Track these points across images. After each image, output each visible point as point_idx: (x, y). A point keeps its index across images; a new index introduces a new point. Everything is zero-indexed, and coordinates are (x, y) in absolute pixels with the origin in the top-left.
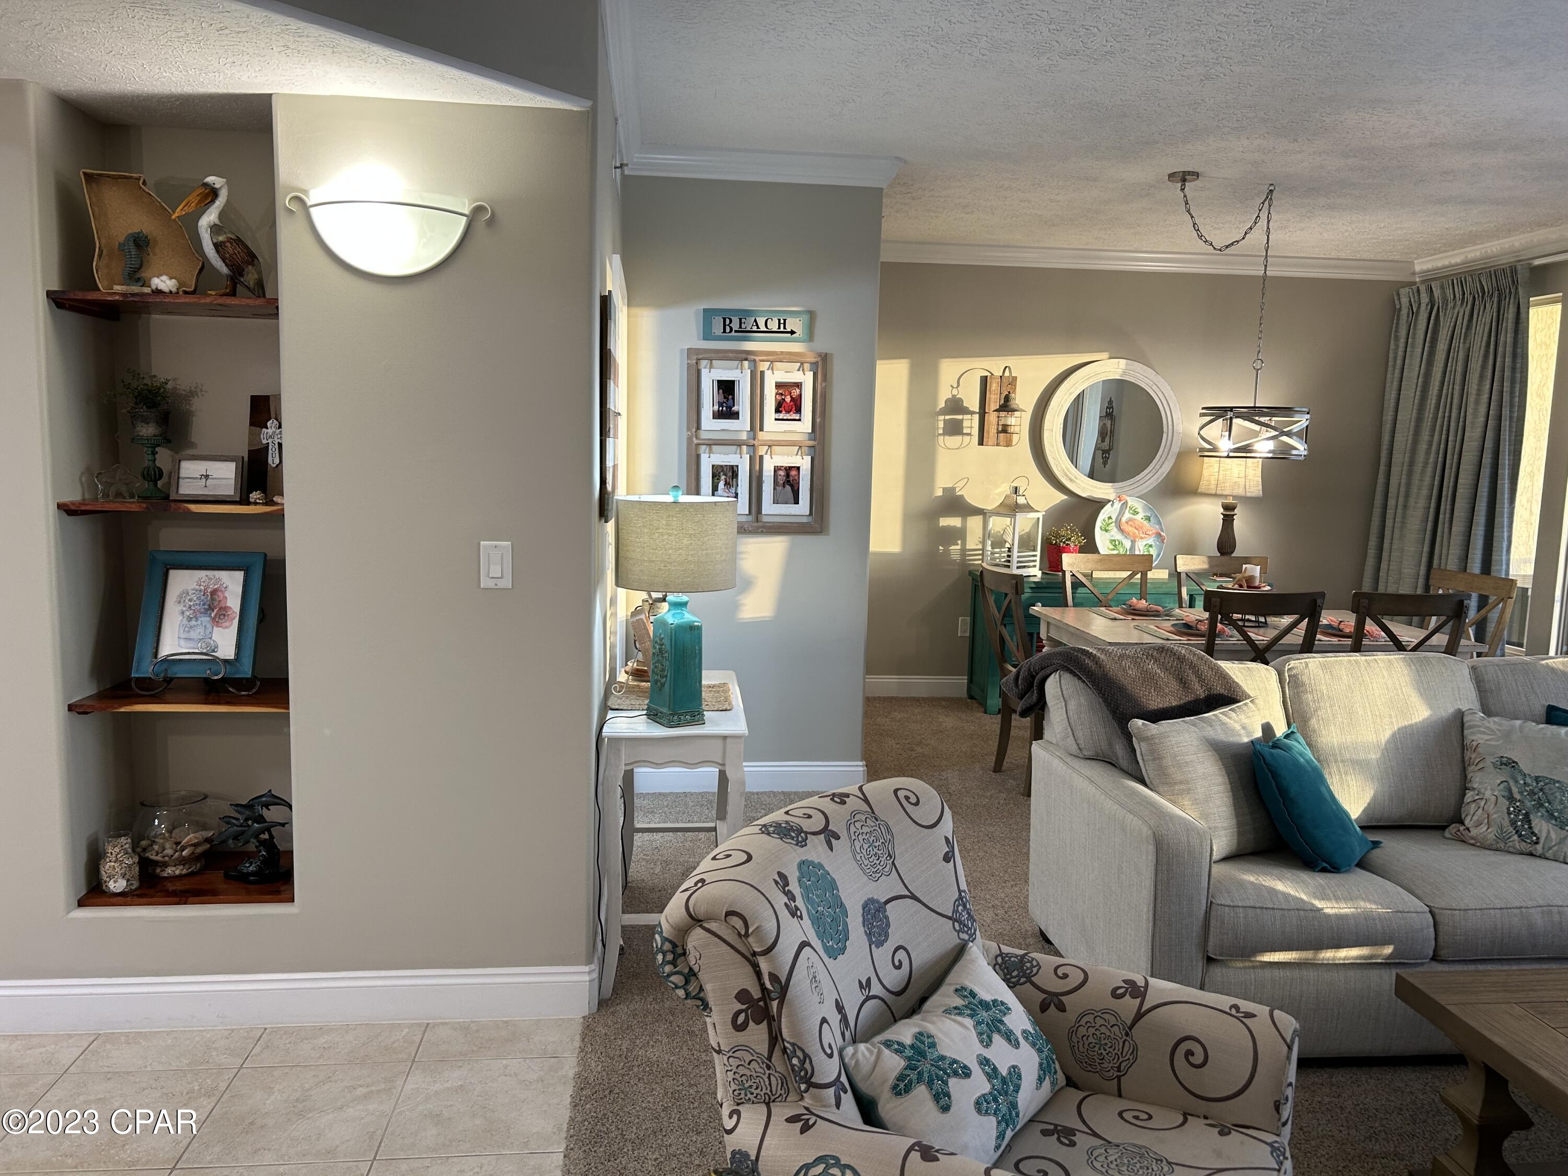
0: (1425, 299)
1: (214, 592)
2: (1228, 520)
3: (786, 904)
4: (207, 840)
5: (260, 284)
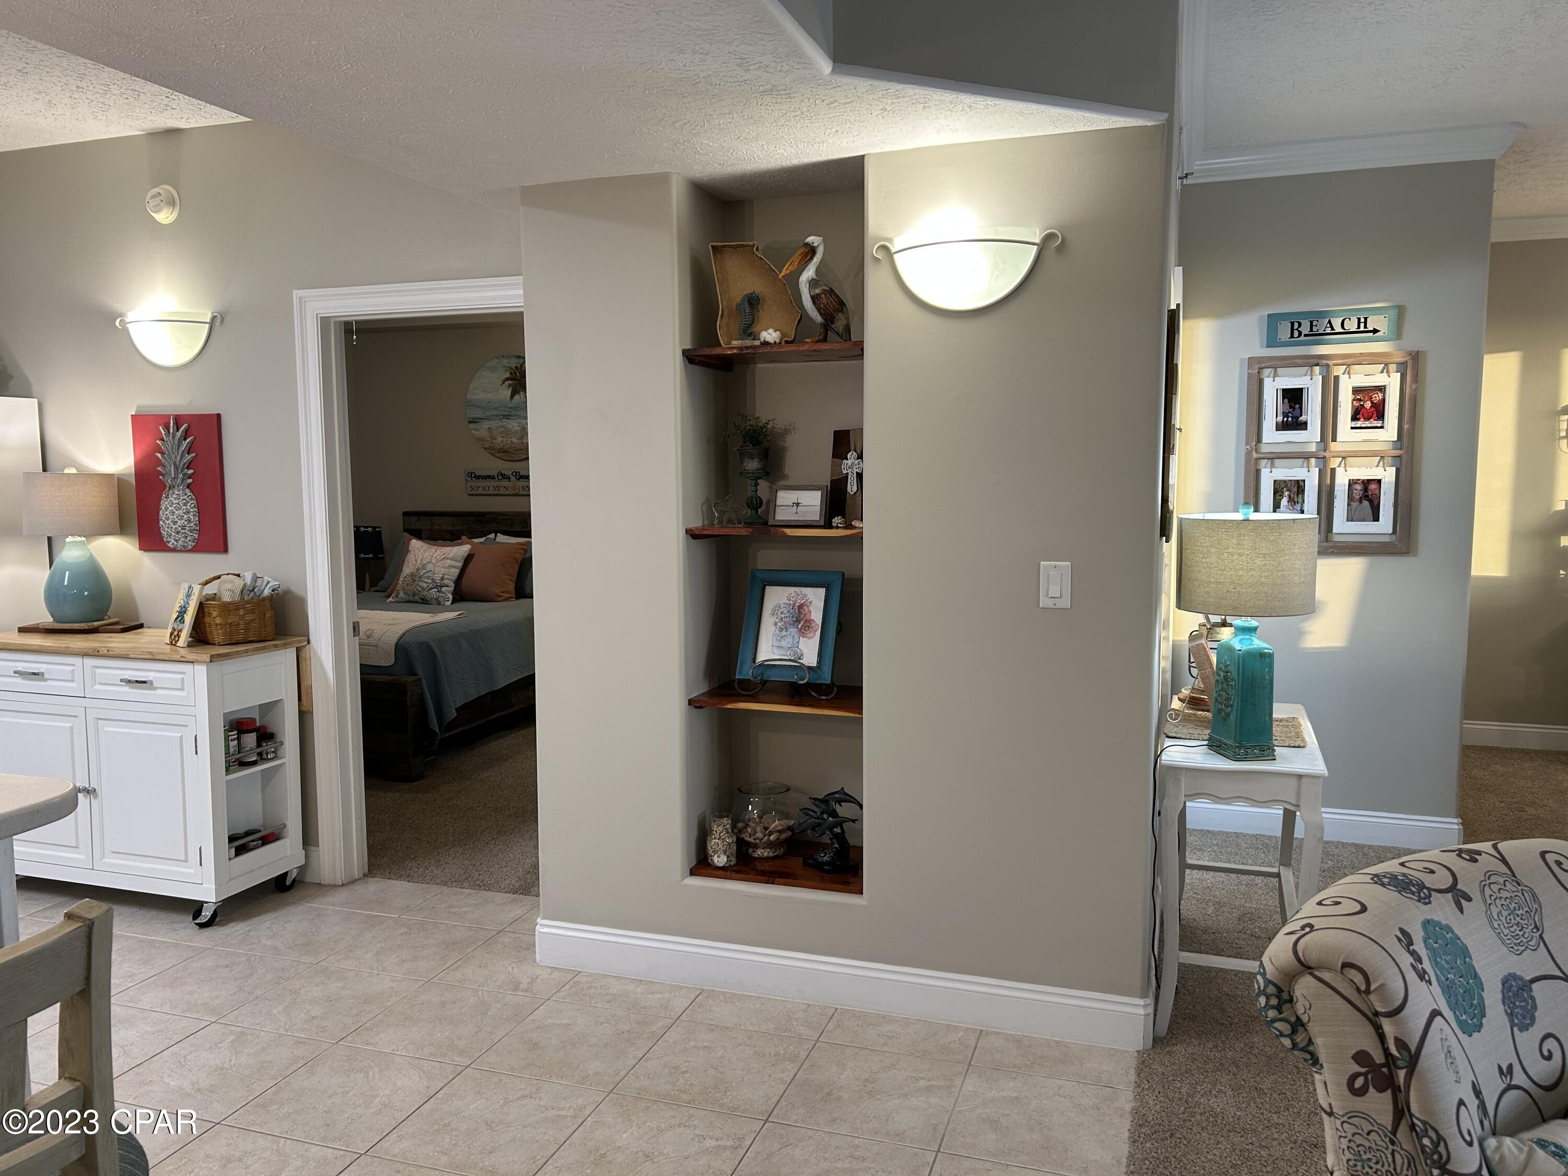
3: (1412, 965)
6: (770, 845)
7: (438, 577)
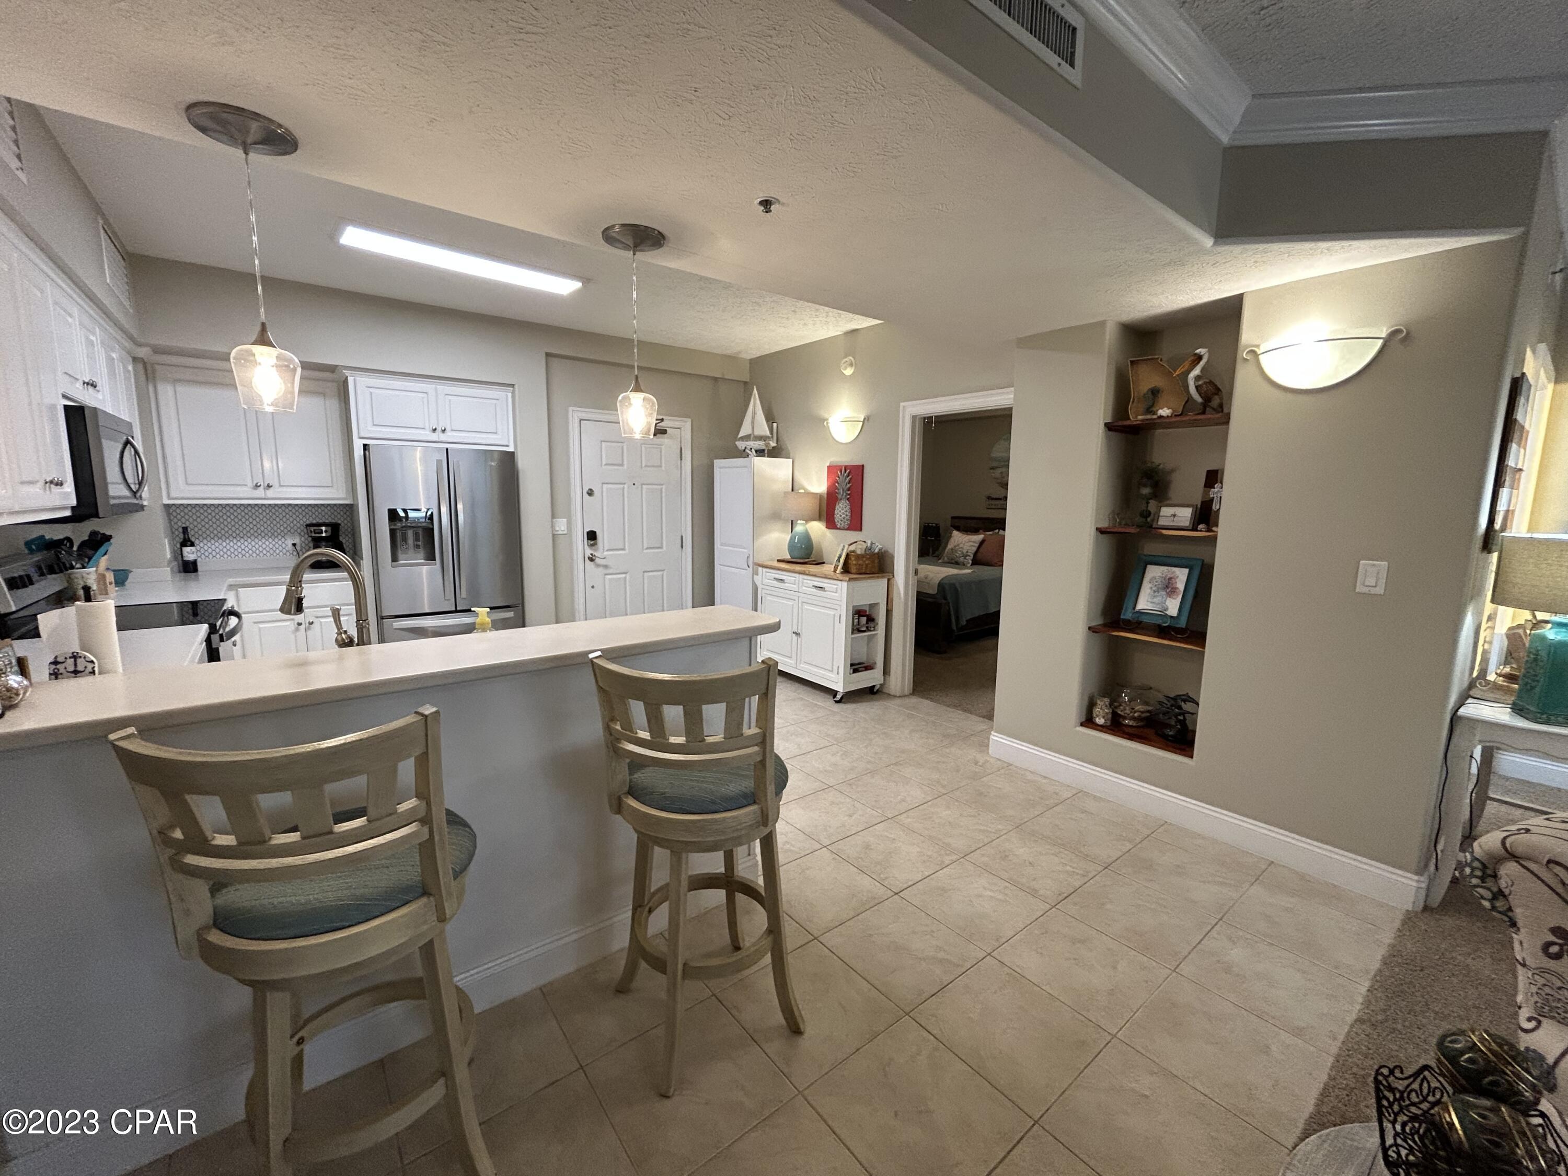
1: (1170, 579)
4: (1148, 711)
5: (1221, 406)
6: (1133, 718)
7: (965, 551)
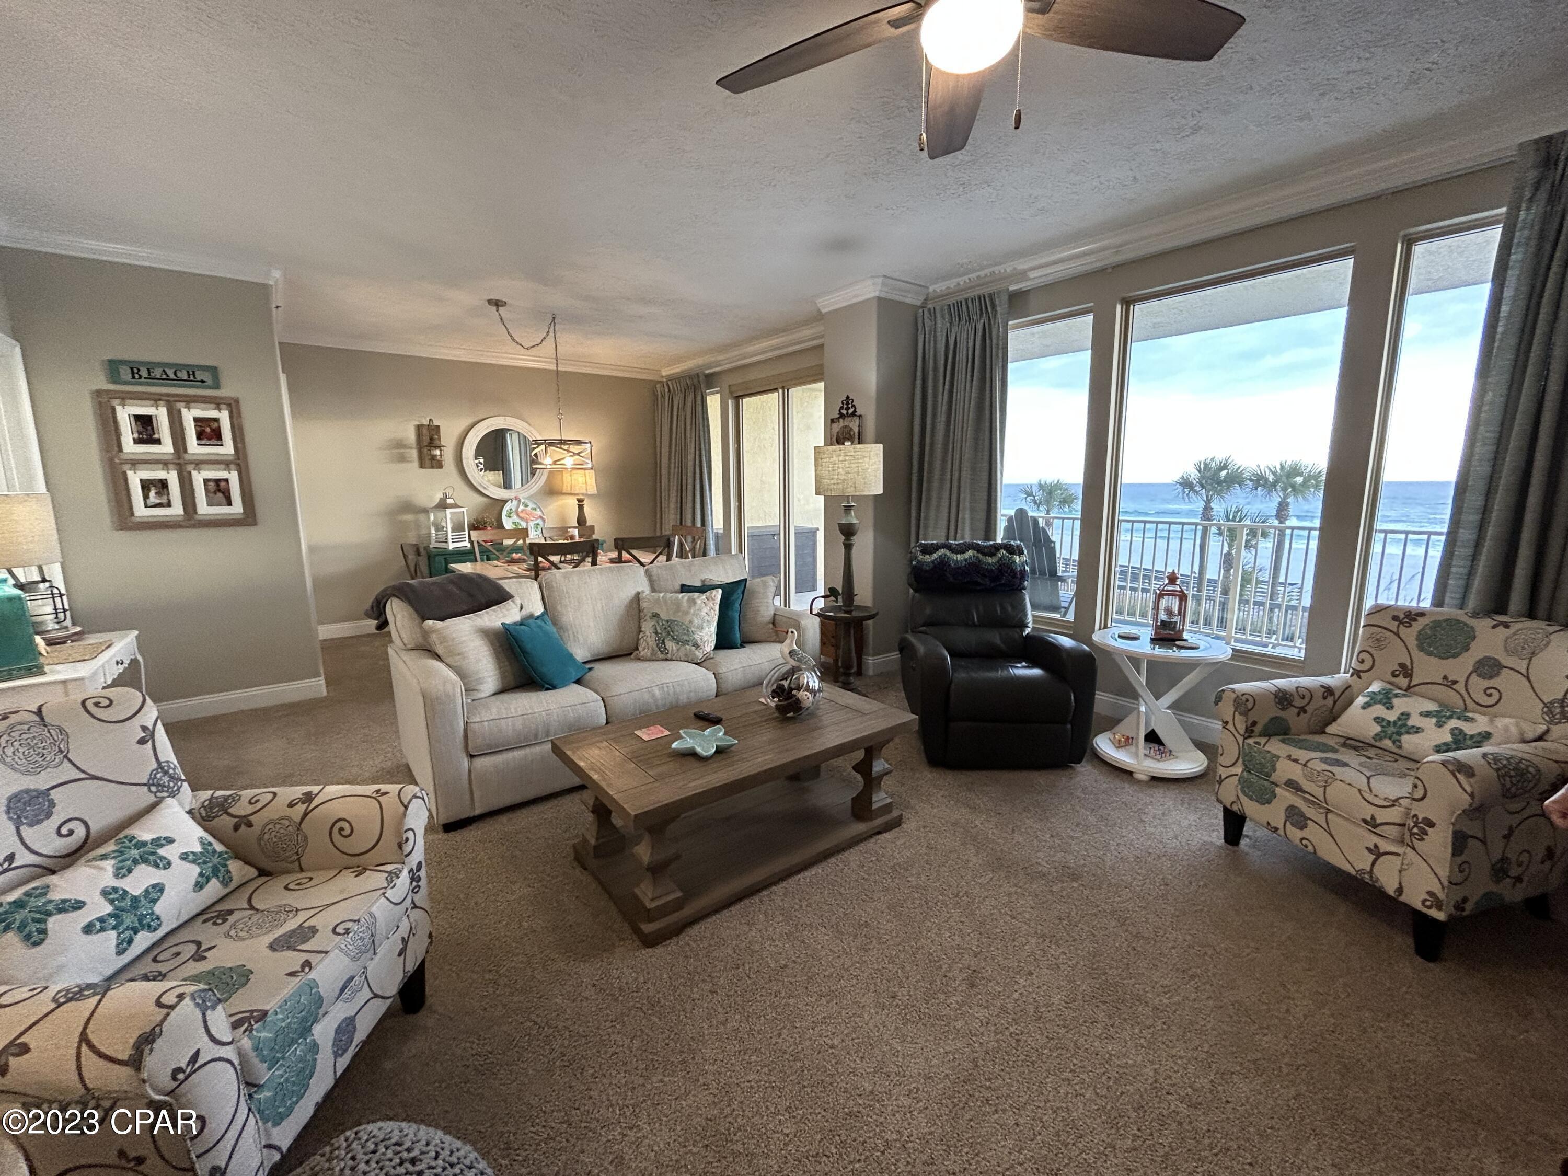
0: (667, 390)
2: (581, 507)
